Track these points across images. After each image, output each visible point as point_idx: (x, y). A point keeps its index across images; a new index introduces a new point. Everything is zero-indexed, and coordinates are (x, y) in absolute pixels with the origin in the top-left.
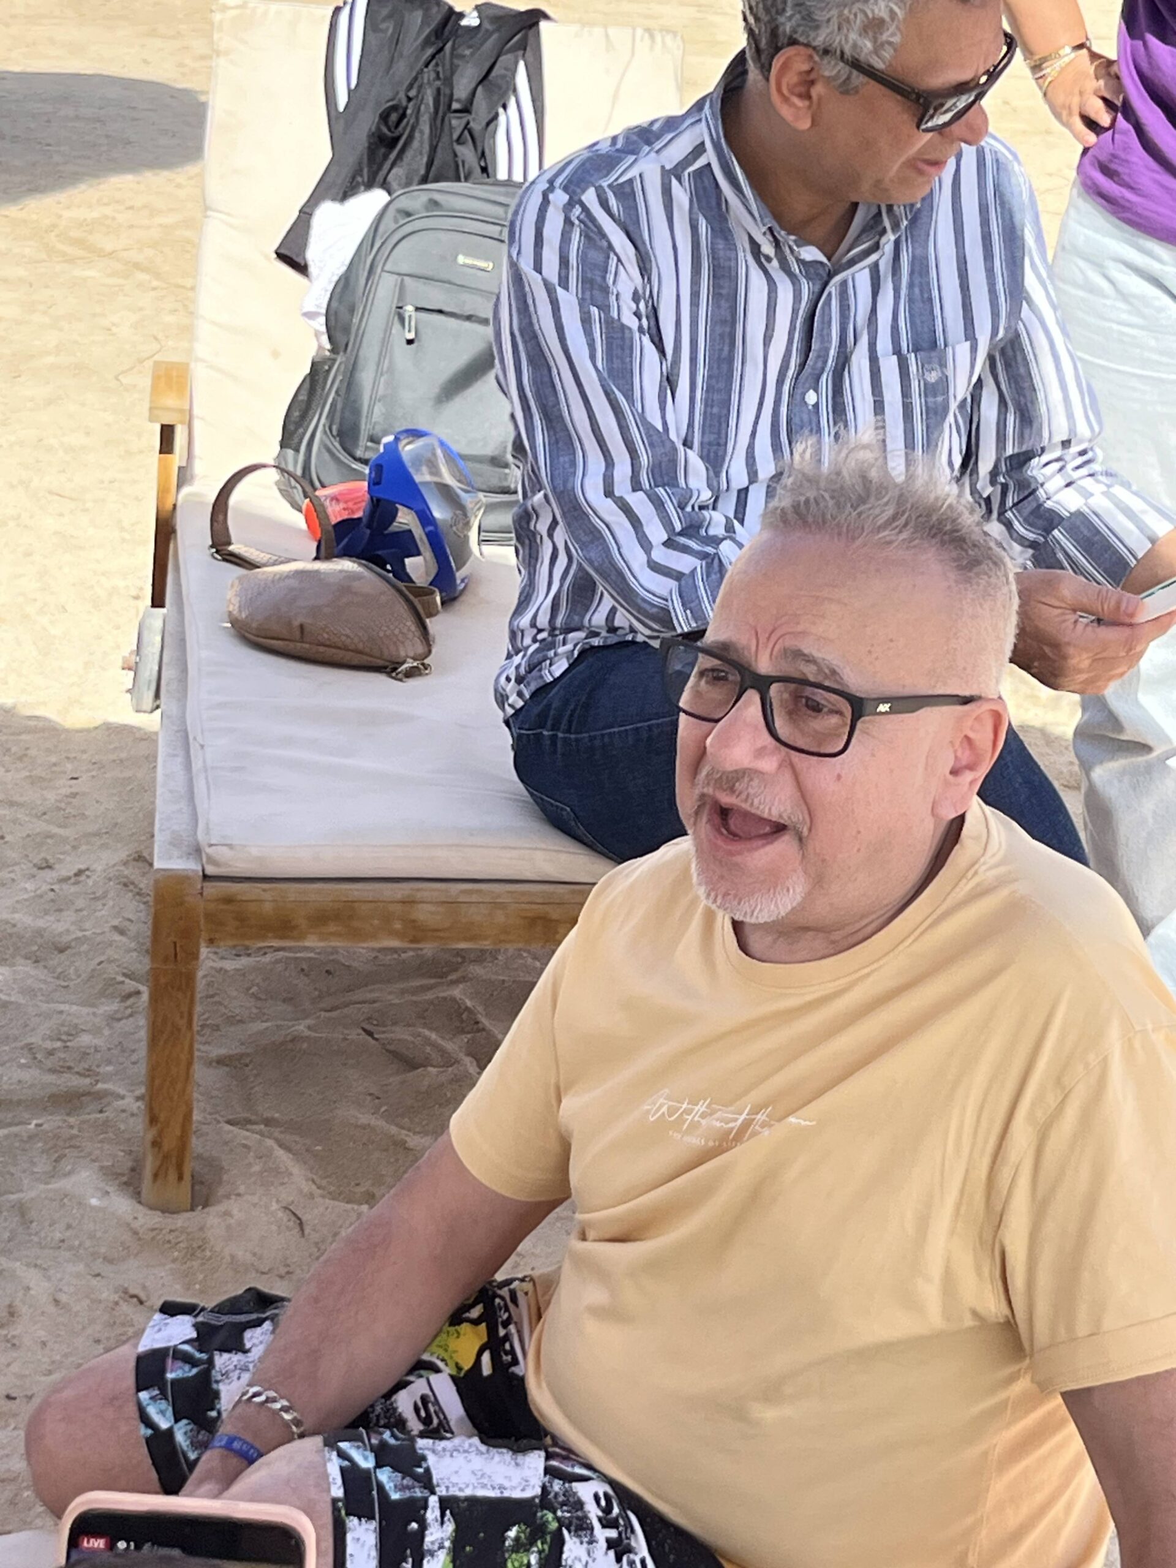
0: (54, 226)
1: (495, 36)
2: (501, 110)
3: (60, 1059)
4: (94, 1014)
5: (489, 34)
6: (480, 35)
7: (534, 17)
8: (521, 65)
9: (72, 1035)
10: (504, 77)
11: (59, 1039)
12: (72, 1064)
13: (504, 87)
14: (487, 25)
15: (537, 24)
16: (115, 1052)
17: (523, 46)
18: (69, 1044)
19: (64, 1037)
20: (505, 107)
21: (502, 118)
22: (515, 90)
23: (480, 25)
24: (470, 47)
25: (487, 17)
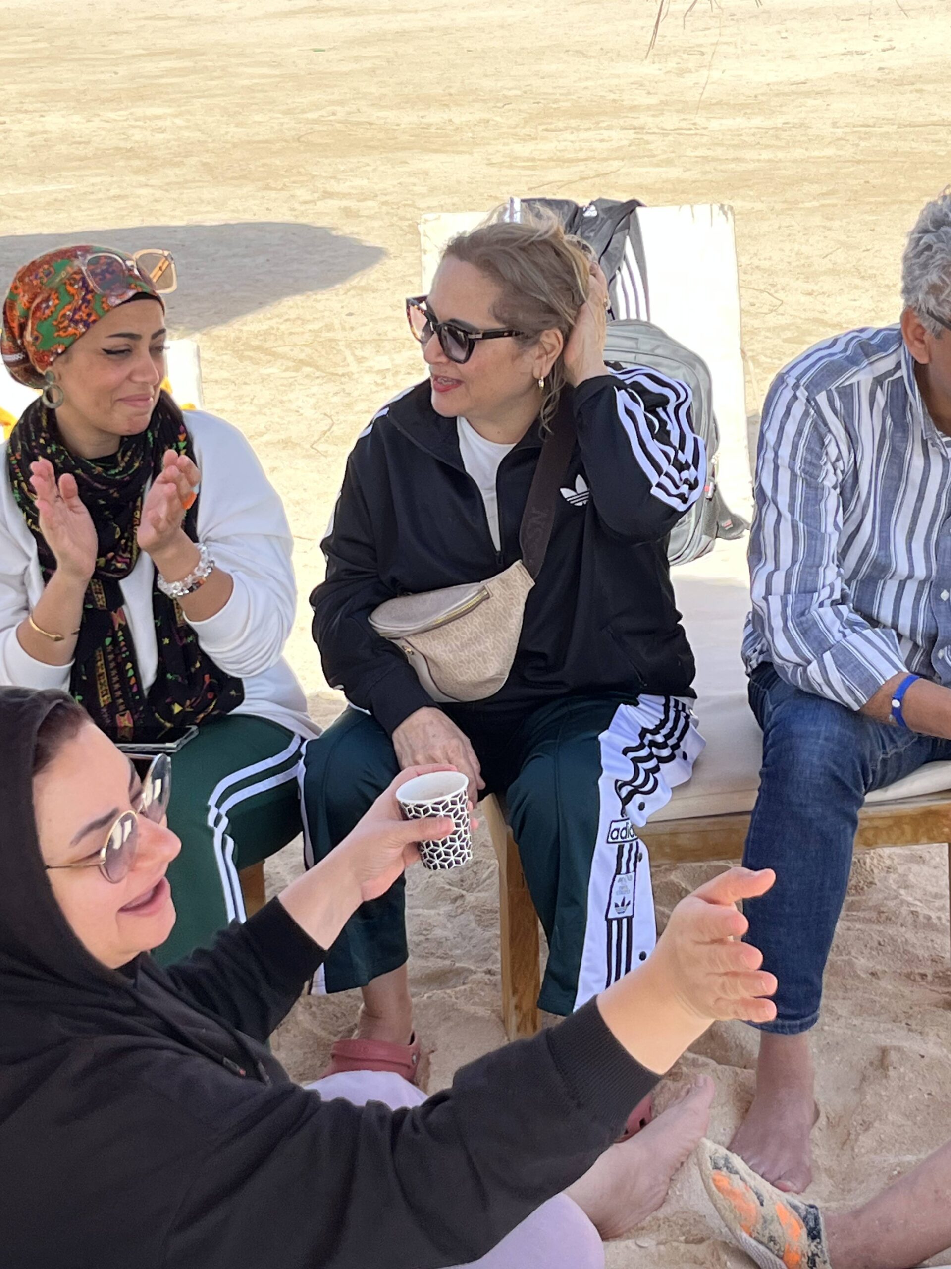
0: (239, 338)
1: (609, 221)
2: (617, 271)
3: (425, 948)
4: (439, 914)
5: (604, 221)
6: (598, 222)
7: (632, 206)
8: (628, 240)
9: (428, 930)
10: (616, 248)
11: (421, 934)
12: (433, 951)
13: (618, 255)
14: (602, 215)
15: (633, 210)
16: (458, 940)
17: (627, 226)
18: (429, 937)
19: (425, 933)
20: (619, 269)
21: (619, 277)
22: (625, 258)
23: (598, 215)
24: (592, 231)
25: (602, 210)
